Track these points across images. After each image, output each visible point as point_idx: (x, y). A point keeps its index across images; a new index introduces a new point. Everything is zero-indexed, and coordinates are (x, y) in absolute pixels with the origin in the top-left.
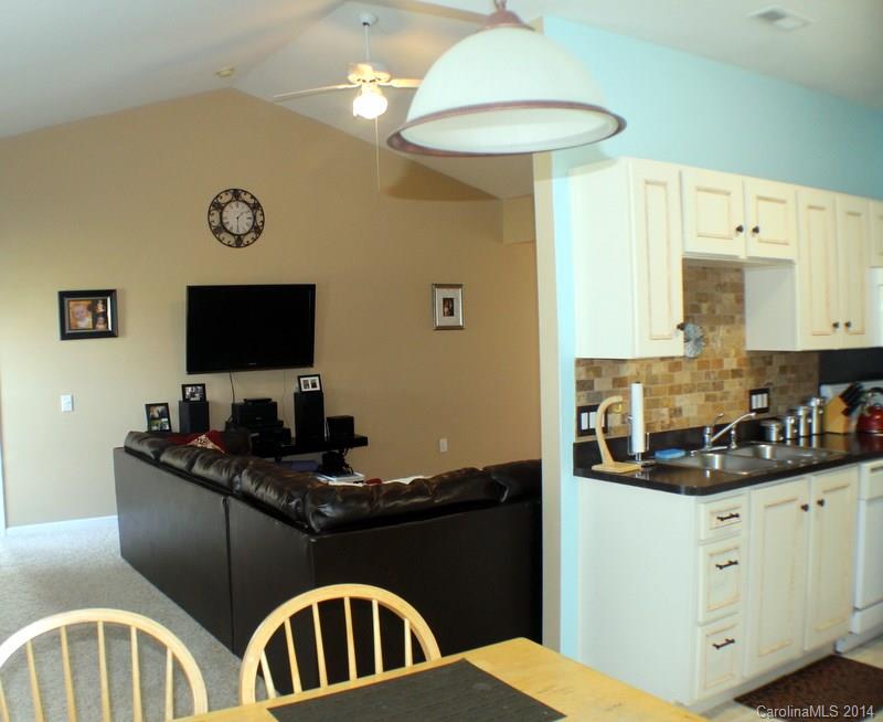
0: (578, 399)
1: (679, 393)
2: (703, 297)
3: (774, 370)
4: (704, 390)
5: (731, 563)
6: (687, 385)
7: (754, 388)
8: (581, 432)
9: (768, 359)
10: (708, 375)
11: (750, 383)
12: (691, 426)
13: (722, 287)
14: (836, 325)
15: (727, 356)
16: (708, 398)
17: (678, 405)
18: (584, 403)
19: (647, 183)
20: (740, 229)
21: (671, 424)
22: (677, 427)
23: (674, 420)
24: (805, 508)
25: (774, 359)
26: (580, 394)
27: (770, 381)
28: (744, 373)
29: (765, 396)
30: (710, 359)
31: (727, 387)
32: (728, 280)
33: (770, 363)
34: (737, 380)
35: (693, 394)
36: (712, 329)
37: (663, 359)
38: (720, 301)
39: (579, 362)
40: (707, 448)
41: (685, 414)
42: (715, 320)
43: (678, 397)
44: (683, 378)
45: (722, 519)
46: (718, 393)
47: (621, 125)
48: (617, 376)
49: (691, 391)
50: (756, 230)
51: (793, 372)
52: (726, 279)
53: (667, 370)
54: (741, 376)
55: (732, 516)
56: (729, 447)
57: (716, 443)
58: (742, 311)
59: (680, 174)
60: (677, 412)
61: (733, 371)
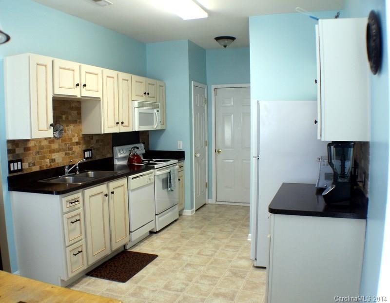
0: (9, 157)
1: (54, 152)
2: (64, 113)
3: (94, 141)
4: (64, 151)
5: (77, 221)
6: (57, 149)
7: (85, 149)
8: (10, 172)
9: (91, 137)
10: (66, 144)
11: (84, 147)
12: (59, 166)
13: (72, 108)
14: (118, 123)
15: (74, 136)
16: (66, 154)
17: (53, 157)
18: (11, 159)
19: (38, 64)
20: (78, 85)
21: (51, 165)
22: (53, 167)
23: (52, 164)
24: (106, 195)
25: (94, 137)
26: (9, 155)
27: (91, 146)
28: (81, 143)
29: (90, 152)
30: (67, 138)
31: (74, 149)
32: (74, 106)
33: (92, 139)
34: (78, 146)
35: (60, 153)
36: (67, 126)
37: (46, 139)
38: (71, 114)
39: (9, 141)
40: (67, 174)
41: (56, 161)
42: (68, 122)
43: (53, 154)
44: (55, 146)
45: (72, 203)
46: (70, 152)
47: (8, 38)
48: (26, 147)
49: (58, 152)
50: (85, 85)
51: (101, 142)
52: (73, 105)
53: (48, 143)
54: (80, 144)
55: (76, 201)
56: (76, 174)
57: (69, 172)
58: (80, 118)
59: (53, 62)
60: (53, 160)
61: (76, 142)
